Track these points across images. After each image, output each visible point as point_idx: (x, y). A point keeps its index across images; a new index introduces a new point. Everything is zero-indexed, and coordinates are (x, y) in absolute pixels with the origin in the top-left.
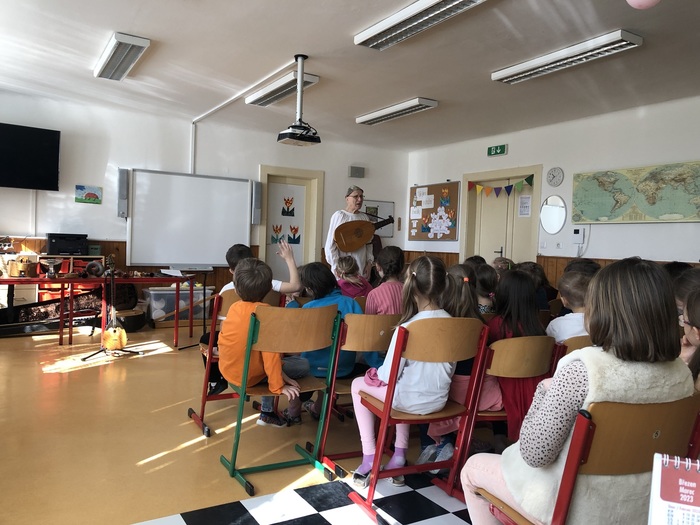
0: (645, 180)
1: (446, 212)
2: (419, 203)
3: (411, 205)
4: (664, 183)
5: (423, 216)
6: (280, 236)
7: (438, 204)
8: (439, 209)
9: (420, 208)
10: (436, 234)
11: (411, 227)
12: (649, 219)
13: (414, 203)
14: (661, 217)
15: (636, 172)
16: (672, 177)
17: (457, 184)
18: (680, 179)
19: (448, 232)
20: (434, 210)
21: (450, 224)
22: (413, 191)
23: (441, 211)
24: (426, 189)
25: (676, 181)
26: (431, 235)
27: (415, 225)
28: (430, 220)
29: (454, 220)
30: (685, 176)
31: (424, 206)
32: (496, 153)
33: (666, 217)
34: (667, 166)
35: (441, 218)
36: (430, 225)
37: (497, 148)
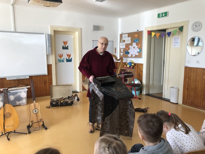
1: (137, 45)
2: (124, 41)
3: (120, 42)
5: (126, 47)
6: (62, 59)
7: (133, 41)
8: (133, 44)
9: (124, 43)
10: (132, 55)
11: (120, 52)
13: (122, 41)
17: (142, 32)
19: (138, 54)
20: (131, 44)
21: (139, 50)
22: (121, 36)
23: (134, 44)
24: (127, 35)
26: (129, 55)
27: (122, 51)
28: (129, 49)
29: (141, 49)
31: (126, 42)
32: (162, 16)
35: (134, 48)
36: (129, 51)
37: (162, 13)
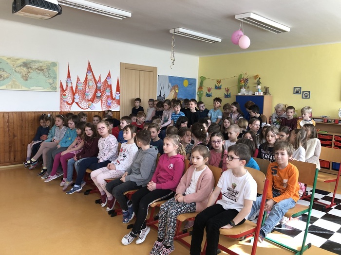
0: (20, 66)
4: (32, 69)
12: (24, 88)
14: (31, 88)
15: (14, 60)
16: (37, 67)
18: (41, 69)
25: (39, 70)
30: (43, 68)
33: (34, 88)
34: (33, 61)
